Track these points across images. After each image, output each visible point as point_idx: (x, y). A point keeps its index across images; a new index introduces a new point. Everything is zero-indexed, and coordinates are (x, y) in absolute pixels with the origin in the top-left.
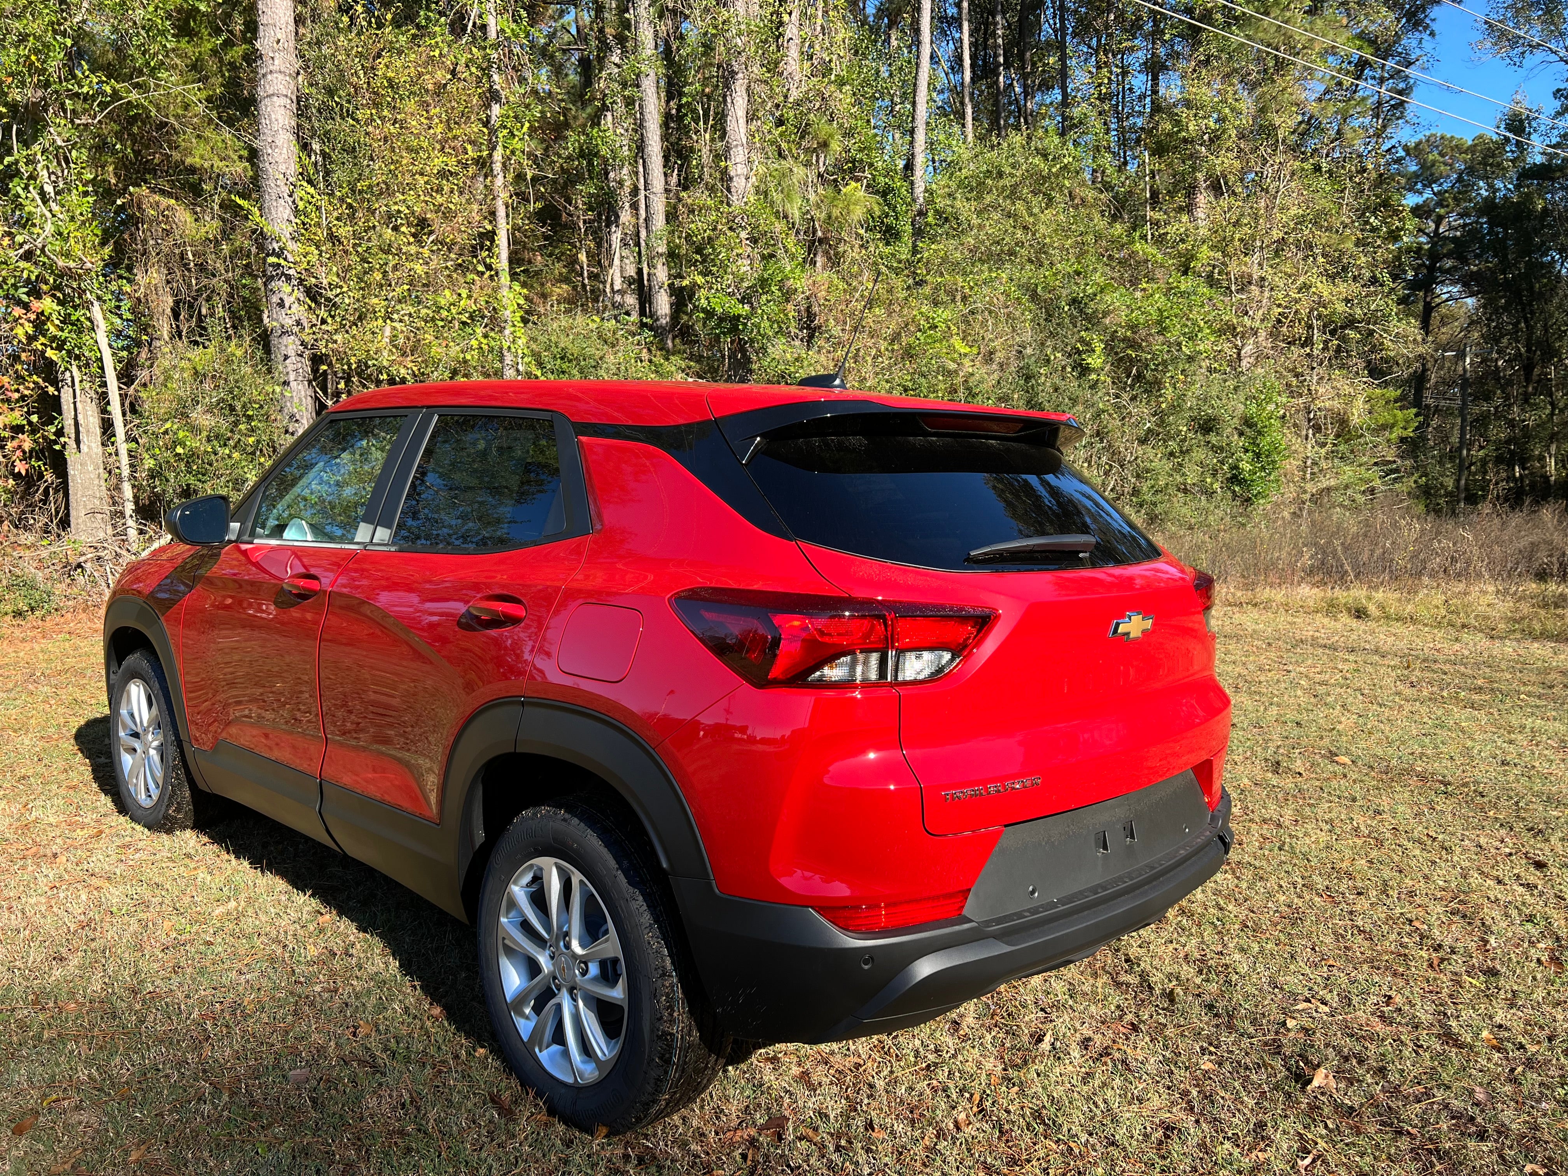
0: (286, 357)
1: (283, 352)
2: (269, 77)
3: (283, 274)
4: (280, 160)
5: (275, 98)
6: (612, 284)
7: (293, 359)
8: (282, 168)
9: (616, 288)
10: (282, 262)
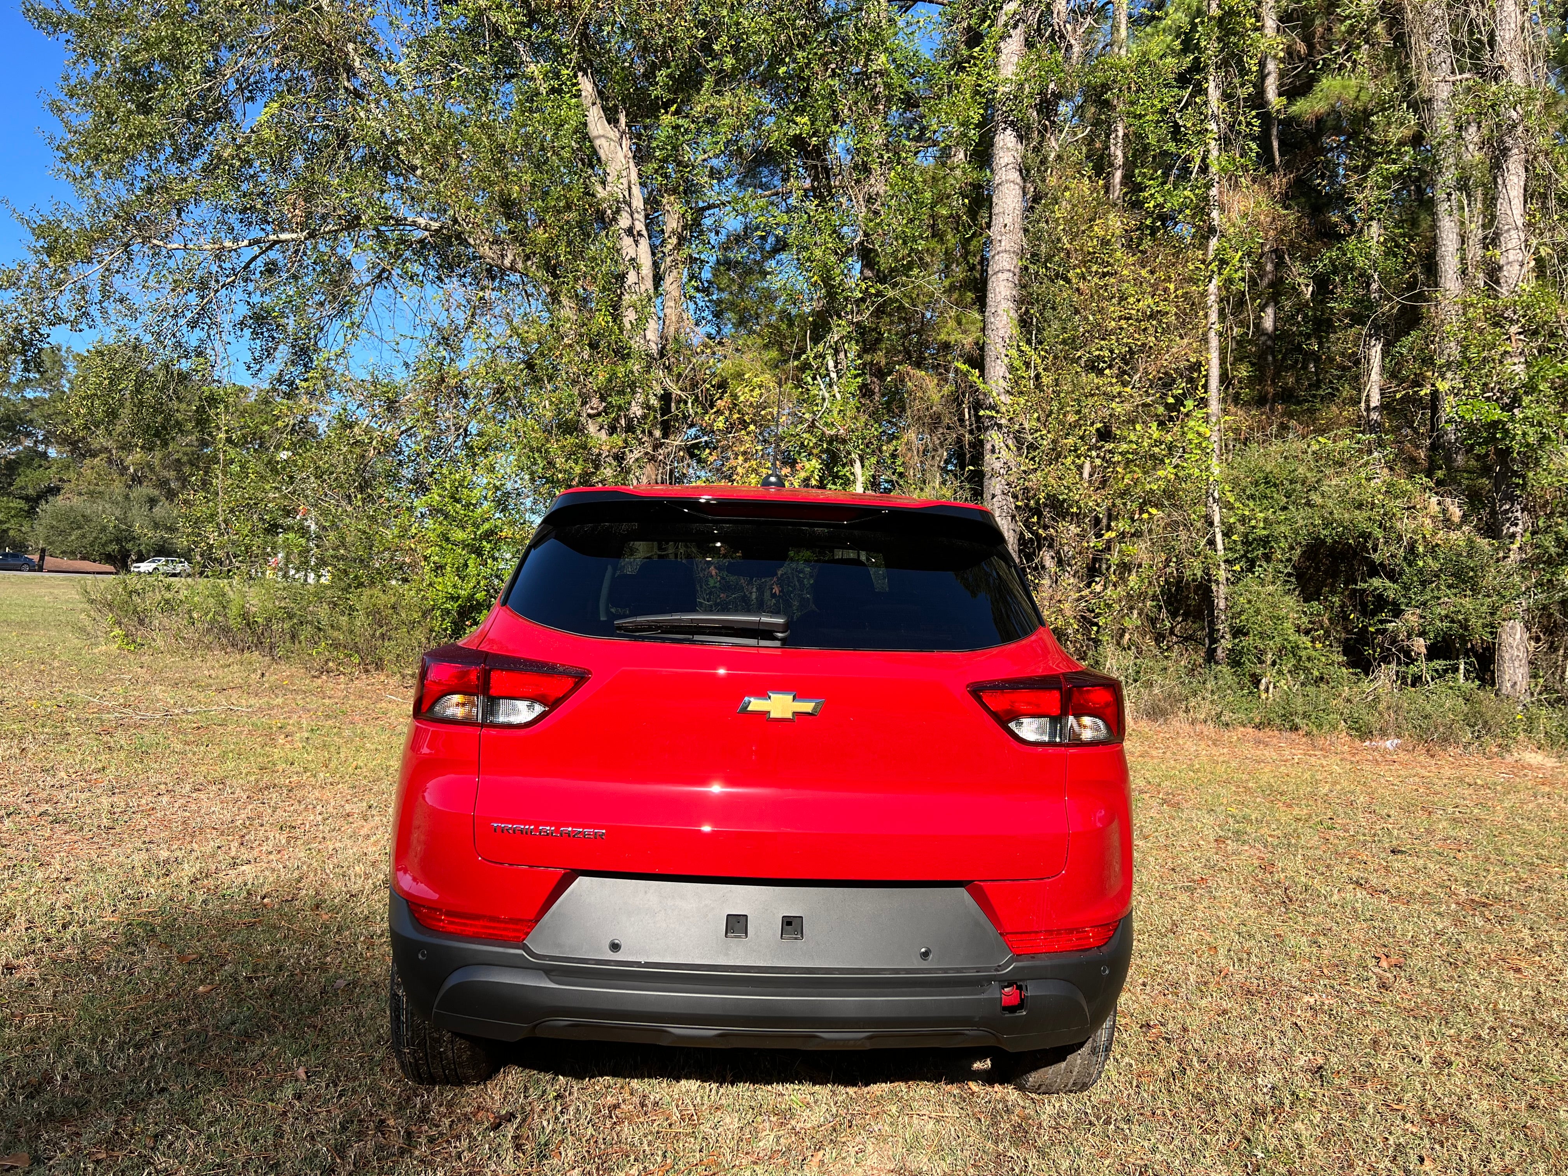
0: (994, 496)
1: (992, 492)
2: (997, 257)
3: (996, 424)
4: (1000, 326)
5: (1000, 274)
6: (1368, 401)
7: (999, 497)
8: (1001, 332)
9: (1372, 405)
10: (994, 413)
